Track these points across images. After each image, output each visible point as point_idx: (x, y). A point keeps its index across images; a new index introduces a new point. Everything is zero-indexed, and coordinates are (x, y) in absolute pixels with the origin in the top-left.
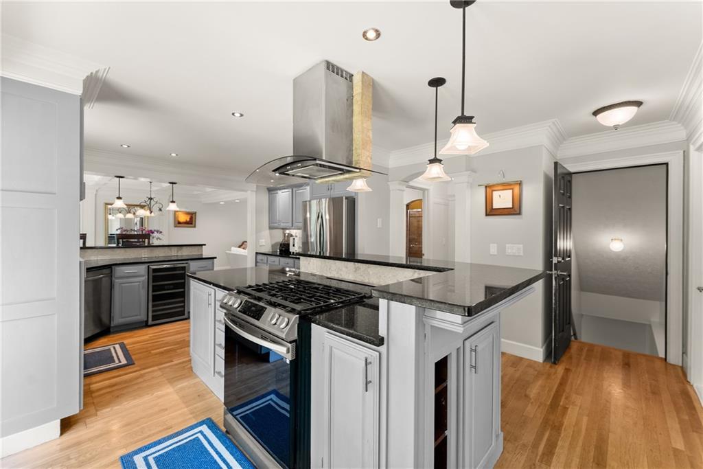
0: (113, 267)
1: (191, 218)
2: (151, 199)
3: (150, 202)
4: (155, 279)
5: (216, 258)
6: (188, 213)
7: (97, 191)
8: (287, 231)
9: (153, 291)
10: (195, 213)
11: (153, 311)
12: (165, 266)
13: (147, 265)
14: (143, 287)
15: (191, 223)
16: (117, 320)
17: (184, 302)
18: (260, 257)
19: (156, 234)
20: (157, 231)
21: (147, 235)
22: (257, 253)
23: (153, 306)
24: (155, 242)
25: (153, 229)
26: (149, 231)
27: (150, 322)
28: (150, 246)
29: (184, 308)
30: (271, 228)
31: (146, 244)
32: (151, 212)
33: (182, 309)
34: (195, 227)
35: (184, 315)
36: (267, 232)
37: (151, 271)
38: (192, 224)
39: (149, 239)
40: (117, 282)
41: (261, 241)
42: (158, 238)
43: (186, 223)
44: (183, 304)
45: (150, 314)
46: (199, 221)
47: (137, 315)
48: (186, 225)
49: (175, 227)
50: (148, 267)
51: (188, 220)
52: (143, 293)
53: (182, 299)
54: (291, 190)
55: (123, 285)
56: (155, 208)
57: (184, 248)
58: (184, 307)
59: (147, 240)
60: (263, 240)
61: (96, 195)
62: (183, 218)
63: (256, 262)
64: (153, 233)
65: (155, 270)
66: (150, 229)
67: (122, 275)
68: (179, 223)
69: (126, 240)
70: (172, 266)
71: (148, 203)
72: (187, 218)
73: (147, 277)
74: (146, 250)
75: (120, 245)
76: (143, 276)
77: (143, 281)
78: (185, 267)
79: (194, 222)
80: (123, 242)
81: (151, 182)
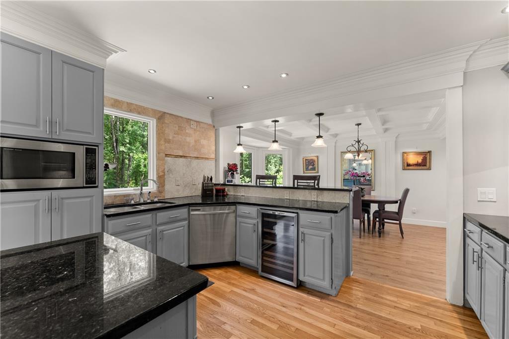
0: (237, 205)
1: (424, 160)
6: (419, 154)
10: (430, 152)
13: (258, 207)
15: (423, 165)
34: (429, 169)
38: (425, 165)
41: (481, 190)
43: (418, 165)
46: (435, 161)
48: (418, 167)
49: (404, 169)
51: (420, 161)
55: (242, 224)
61: (335, 146)
62: (413, 159)
68: (408, 165)
72: (419, 159)
76: (255, 219)
79: (428, 164)
81: (359, 125)
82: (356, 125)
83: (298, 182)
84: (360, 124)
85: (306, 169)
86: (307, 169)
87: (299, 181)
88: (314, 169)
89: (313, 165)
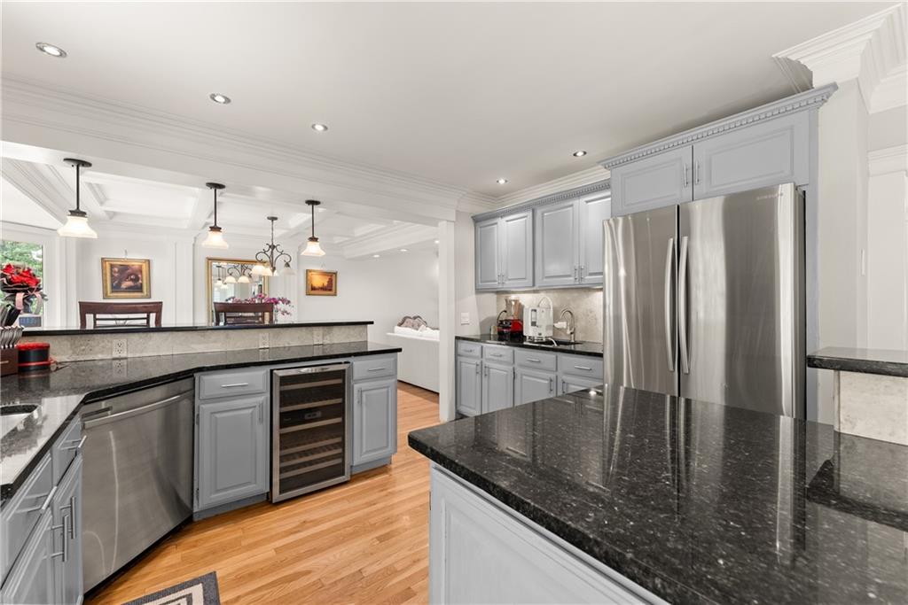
0: (197, 375)
1: (330, 282)
2: (273, 247)
3: (272, 252)
4: (286, 398)
5: (400, 350)
6: (326, 274)
7: (195, 238)
8: (513, 297)
9: (282, 425)
10: (336, 274)
11: (282, 470)
12: (304, 370)
13: (268, 368)
14: (261, 420)
15: (329, 288)
16: (206, 499)
17: (342, 445)
18: (464, 345)
19: (281, 306)
20: (284, 301)
21: (269, 306)
22: (457, 338)
23: (282, 458)
24: (281, 319)
25: (276, 297)
26: (270, 300)
27: (276, 496)
28: (272, 326)
29: (343, 458)
30: (479, 291)
31: (267, 323)
32: (274, 269)
33: (339, 461)
34: (335, 295)
35: (343, 474)
36: (472, 298)
37: (276, 382)
38: (331, 290)
39: (271, 312)
40: (204, 409)
41: (463, 314)
42: (284, 312)
43: (323, 289)
44: (340, 451)
45: (276, 480)
46: (341, 286)
47: (249, 483)
48: (322, 292)
49: (308, 294)
50: (272, 371)
51: (326, 284)
52: (262, 432)
53: (338, 440)
54: (530, 214)
55: (218, 416)
56: (279, 263)
57: (336, 329)
58: (342, 456)
59: (267, 314)
60: (467, 314)
61: (194, 245)
62: (319, 281)
63: (457, 355)
64: (277, 303)
65: (284, 380)
66: (271, 297)
67: (217, 393)
68: (313, 289)
69: (233, 315)
70: (318, 370)
71: (269, 253)
72: (324, 281)
73: (269, 395)
74: (265, 333)
75: (222, 324)
76: (261, 393)
77: (261, 406)
78: (344, 371)
79: (334, 288)
80: (226, 317)
81: (273, 219)
82: (268, 218)
83: (95, 319)
84: (276, 219)
85: (113, 287)
86: (116, 288)
87: (98, 316)
88: (139, 289)
89: (137, 279)
